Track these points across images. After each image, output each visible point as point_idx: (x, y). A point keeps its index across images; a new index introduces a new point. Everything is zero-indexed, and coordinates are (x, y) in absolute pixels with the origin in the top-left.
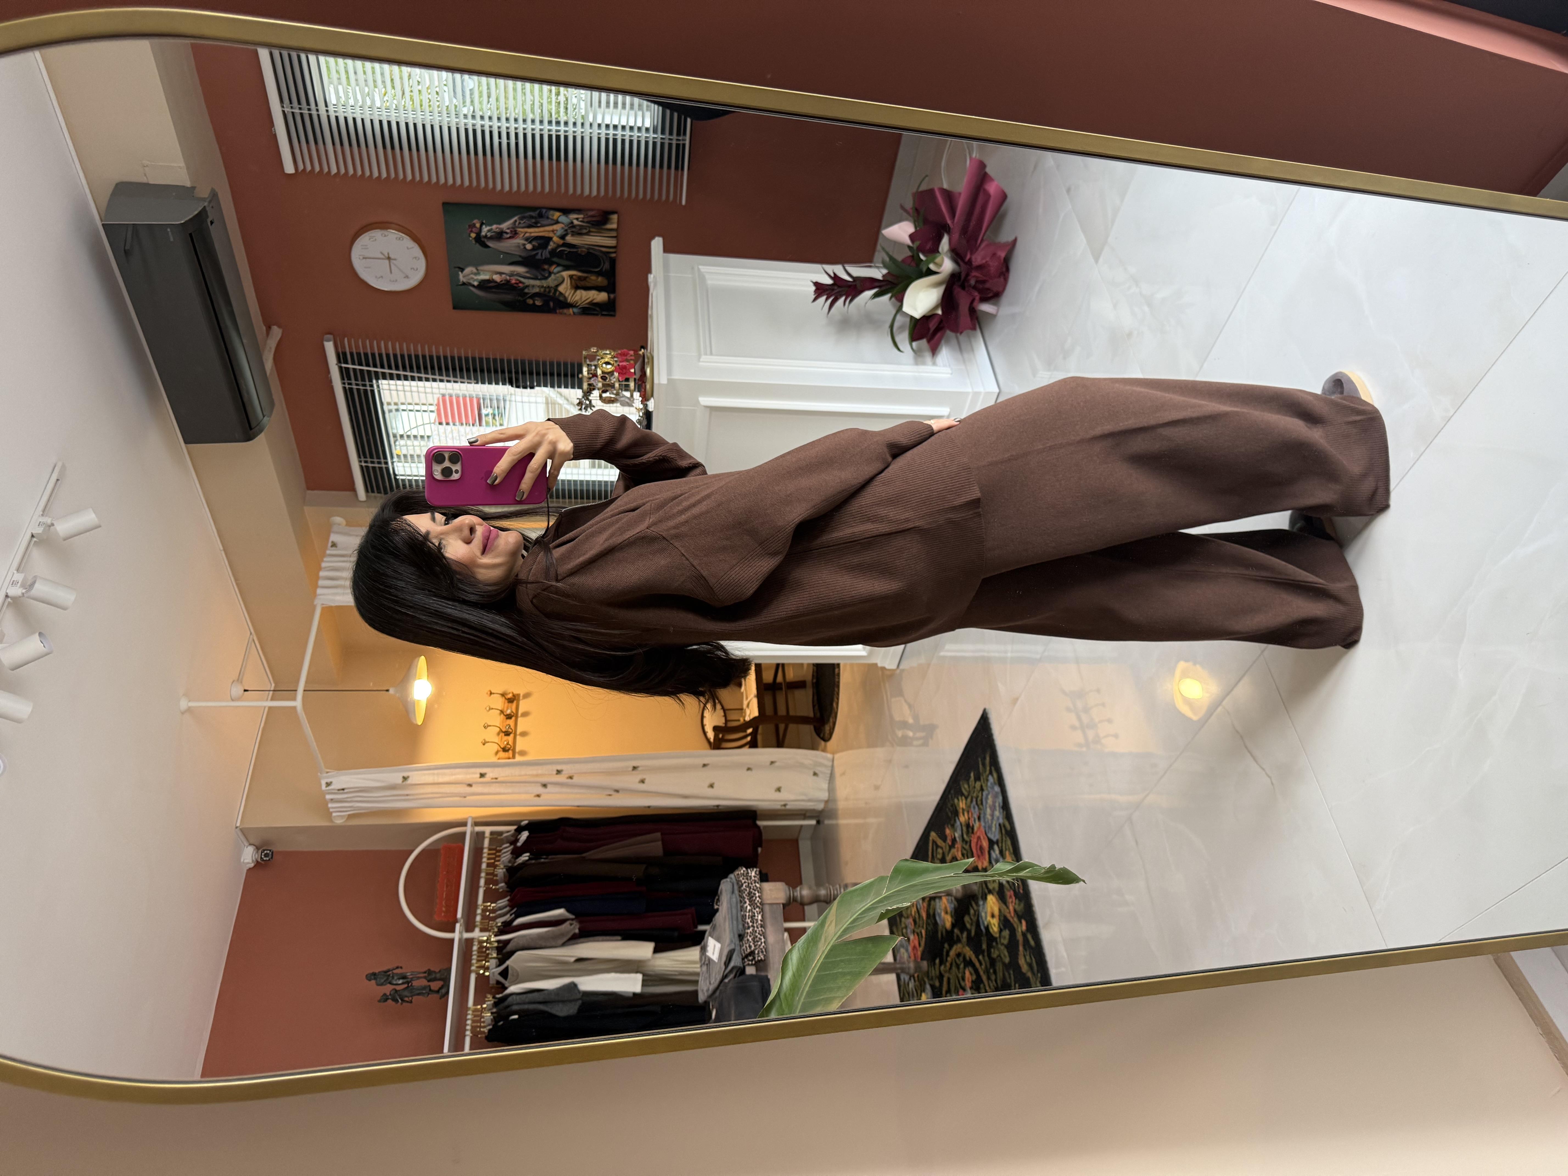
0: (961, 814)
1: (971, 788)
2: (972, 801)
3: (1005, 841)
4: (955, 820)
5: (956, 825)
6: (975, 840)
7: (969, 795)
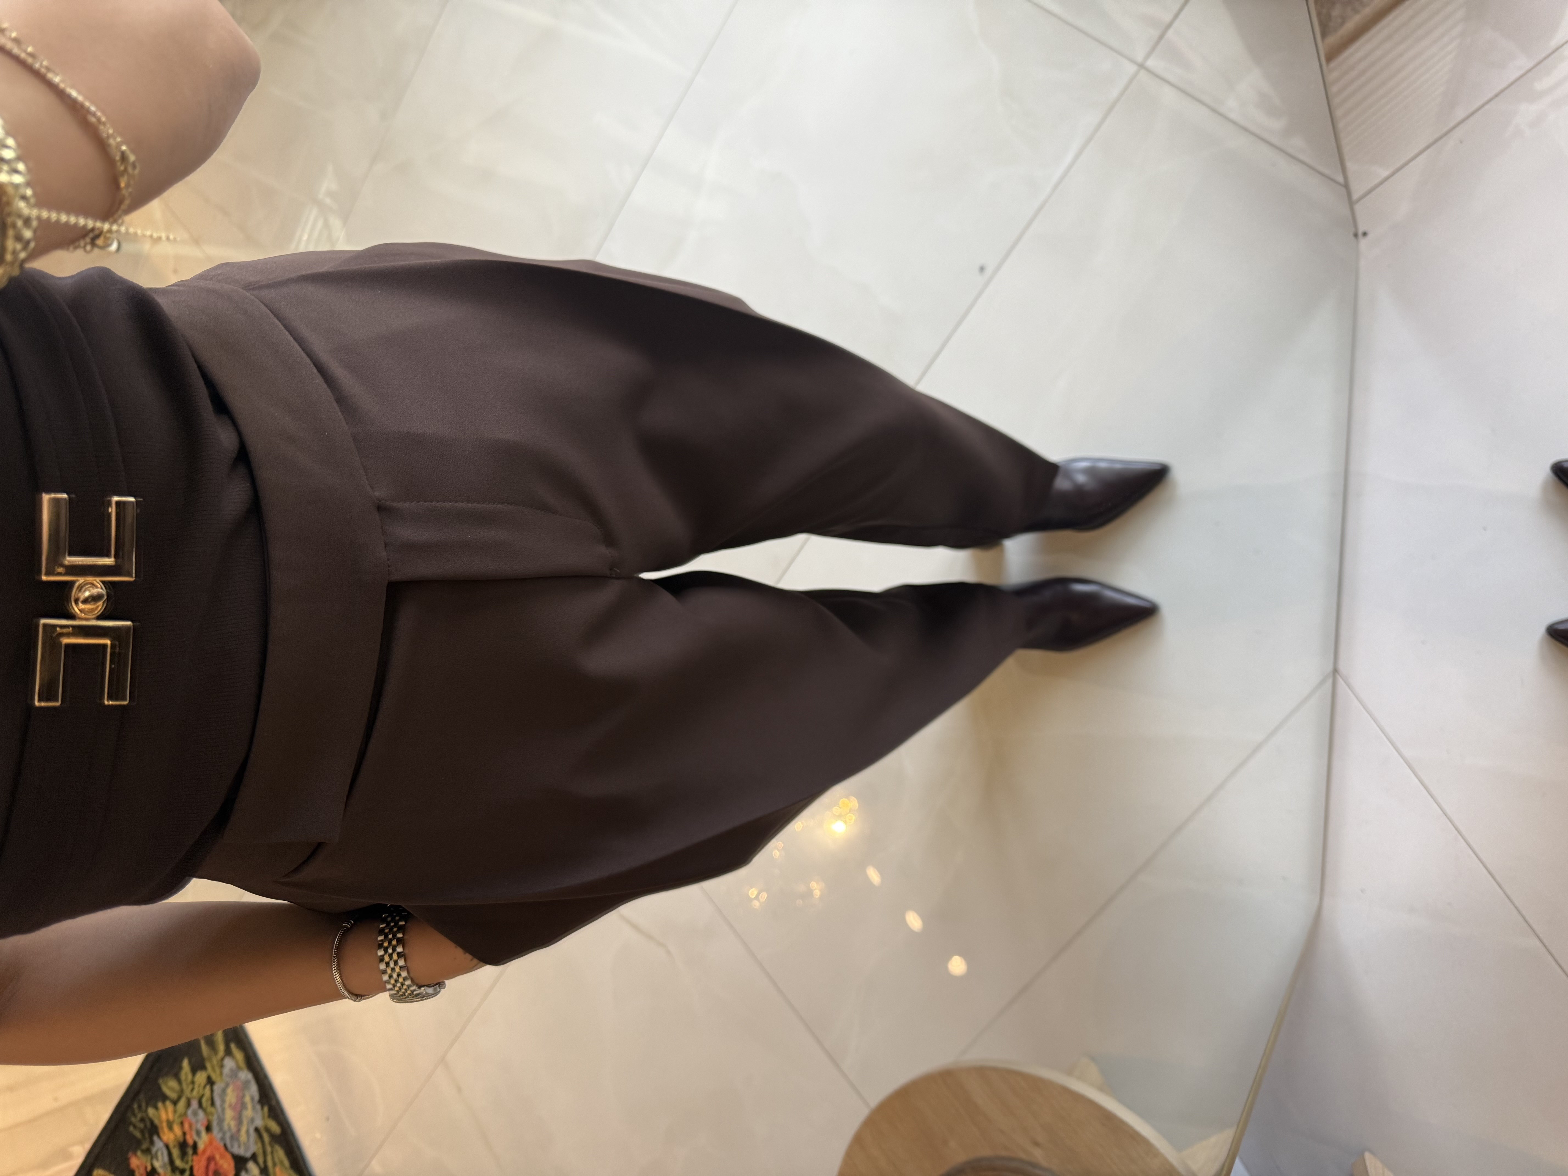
0: (166, 1129)
1: (184, 1086)
2: (188, 1104)
3: (272, 1153)
4: (152, 1142)
5: (154, 1150)
6: (203, 1163)
7: (179, 1098)
